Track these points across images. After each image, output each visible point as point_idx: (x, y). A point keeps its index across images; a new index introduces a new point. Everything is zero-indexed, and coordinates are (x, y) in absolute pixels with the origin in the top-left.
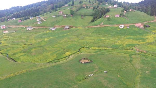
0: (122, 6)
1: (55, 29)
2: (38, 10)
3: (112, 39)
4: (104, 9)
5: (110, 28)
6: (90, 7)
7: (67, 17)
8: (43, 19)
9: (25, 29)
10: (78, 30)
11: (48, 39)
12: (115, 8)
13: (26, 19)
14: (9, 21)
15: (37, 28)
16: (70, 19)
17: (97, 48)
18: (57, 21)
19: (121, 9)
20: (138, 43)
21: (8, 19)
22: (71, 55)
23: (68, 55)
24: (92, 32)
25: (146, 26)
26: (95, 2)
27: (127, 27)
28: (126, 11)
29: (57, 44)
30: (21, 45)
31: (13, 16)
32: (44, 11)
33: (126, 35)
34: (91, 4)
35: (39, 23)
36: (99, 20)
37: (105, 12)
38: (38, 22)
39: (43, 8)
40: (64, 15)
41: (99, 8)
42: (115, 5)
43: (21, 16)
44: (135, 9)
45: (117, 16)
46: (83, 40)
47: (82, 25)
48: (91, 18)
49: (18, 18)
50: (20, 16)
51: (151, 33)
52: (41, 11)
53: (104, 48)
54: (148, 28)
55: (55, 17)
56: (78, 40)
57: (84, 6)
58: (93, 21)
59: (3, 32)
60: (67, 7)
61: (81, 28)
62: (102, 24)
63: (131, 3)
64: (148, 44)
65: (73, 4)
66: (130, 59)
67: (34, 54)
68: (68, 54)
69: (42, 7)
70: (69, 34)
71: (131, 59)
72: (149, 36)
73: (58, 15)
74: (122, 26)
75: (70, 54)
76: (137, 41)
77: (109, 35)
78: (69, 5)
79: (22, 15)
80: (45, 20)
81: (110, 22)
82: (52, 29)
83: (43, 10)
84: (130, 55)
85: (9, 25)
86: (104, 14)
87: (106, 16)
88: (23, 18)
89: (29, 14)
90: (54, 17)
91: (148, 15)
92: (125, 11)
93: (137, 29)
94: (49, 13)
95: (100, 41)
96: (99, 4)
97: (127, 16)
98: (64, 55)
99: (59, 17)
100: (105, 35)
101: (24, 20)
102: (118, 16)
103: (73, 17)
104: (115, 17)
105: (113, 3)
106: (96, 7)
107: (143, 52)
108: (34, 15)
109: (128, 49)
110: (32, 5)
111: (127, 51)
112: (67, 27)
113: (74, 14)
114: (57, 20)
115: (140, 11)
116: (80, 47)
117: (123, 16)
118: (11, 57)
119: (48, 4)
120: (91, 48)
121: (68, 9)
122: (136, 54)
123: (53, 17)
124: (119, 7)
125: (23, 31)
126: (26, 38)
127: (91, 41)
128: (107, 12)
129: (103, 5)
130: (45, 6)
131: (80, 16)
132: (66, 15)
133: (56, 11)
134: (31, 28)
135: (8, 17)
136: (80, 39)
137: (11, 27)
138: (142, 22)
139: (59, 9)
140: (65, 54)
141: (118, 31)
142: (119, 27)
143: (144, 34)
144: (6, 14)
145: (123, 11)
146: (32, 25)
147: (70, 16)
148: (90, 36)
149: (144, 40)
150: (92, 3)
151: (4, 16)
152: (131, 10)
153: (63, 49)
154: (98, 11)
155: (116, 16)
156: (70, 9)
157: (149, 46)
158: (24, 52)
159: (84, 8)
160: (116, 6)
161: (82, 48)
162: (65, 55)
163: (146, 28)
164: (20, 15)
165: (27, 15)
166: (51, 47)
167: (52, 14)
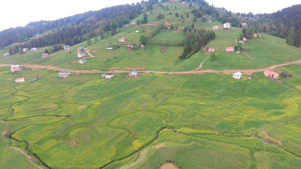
0: (239, 25)
1: (112, 76)
2: (79, 32)
3: (219, 107)
4: (205, 34)
5: (216, 78)
6: (177, 28)
7: (133, 49)
8: (89, 54)
9: (56, 75)
10: (155, 78)
11: (99, 103)
12: (226, 29)
13: (56, 50)
14: (25, 53)
15: (78, 72)
16: (140, 54)
17: (190, 130)
18: (115, 58)
19: (238, 31)
20: (268, 119)
21: (24, 49)
22: (143, 147)
23: (137, 149)
24: (181, 85)
25: (284, 75)
26: (188, 17)
27: (248, 76)
28: (247, 38)
29: (117, 117)
30: (50, 119)
31: (32, 42)
32: (91, 35)
33: (246, 95)
34: (179, 20)
35: (81, 62)
36: (194, 56)
37: (207, 39)
38: (80, 58)
39: (89, 27)
40: (128, 46)
41: (195, 30)
42: (226, 22)
43: (47, 43)
44: (264, 31)
45: (229, 50)
46: (164, 107)
47: (162, 67)
48: (180, 51)
49: (42, 46)
50: (45, 43)
51: (293, 91)
52: (85, 33)
53: (203, 131)
54: (288, 80)
55: (112, 48)
56: (156, 106)
57: (167, 24)
58: (183, 57)
59: (16, 81)
60: (135, 25)
61: (161, 75)
62: (201, 66)
63: (256, 14)
64: (287, 123)
65: (145, 21)
66: (251, 162)
67: (74, 142)
68: (137, 144)
69: (88, 25)
70: (137, 89)
71: (254, 163)
72: (290, 99)
73: (117, 44)
74: (237, 75)
75: (140, 145)
76: (266, 114)
77: (214, 93)
78: (138, 23)
79: (50, 42)
80: (93, 54)
81: (215, 63)
82: (107, 77)
83: (89, 32)
84: (252, 153)
85: (25, 62)
86: (205, 44)
87: (208, 49)
88: (52, 47)
89: (63, 39)
90: (110, 48)
91: (290, 45)
92: (245, 39)
93: (266, 82)
94: (99, 38)
95: (196, 111)
96: (195, 21)
97: (249, 50)
98: (131, 150)
99: (118, 49)
100: (206, 94)
101: (53, 52)
102: (232, 49)
103: (145, 48)
104: (225, 51)
105: (222, 18)
106: (189, 27)
107: (276, 143)
108: (73, 42)
109: (249, 134)
110: (68, 20)
111: (246, 138)
112: (134, 73)
113: (147, 44)
114: (116, 56)
115: (274, 35)
116: (160, 127)
117: (241, 49)
118: (34, 152)
119: (98, 17)
120: (179, 128)
121: (137, 31)
122: (262, 150)
123: (108, 48)
124: (234, 26)
125: (52, 78)
126: (58, 96)
127: (179, 108)
128: (210, 40)
129: (203, 22)
130: (92, 22)
131: (160, 47)
132: (133, 45)
133: (114, 34)
134: (67, 74)
135: (23, 43)
136: (158, 105)
137: (29, 69)
138: (277, 63)
139: (119, 32)
140: (131, 144)
141: (232, 86)
142: (233, 76)
143: (279, 93)
144: (19, 37)
145: (241, 39)
146: (68, 66)
147: (139, 47)
148: (178, 96)
149: (280, 110)
150: (182, 17)
151: (15, 42)
152: (255, 35)
153: (127, 130)
154: (194, 37)
155: (227, 50)
156: (140, 32)
157: (287, 126)
158: (57, 138)
159: (166, 28)
160: (227, 25)
161: (163, 128)
162: (132, 148)
163: (284, 79)
164: (46, 41)
165: (59, 42)
166: (106, 125)
167: (106, 41)
